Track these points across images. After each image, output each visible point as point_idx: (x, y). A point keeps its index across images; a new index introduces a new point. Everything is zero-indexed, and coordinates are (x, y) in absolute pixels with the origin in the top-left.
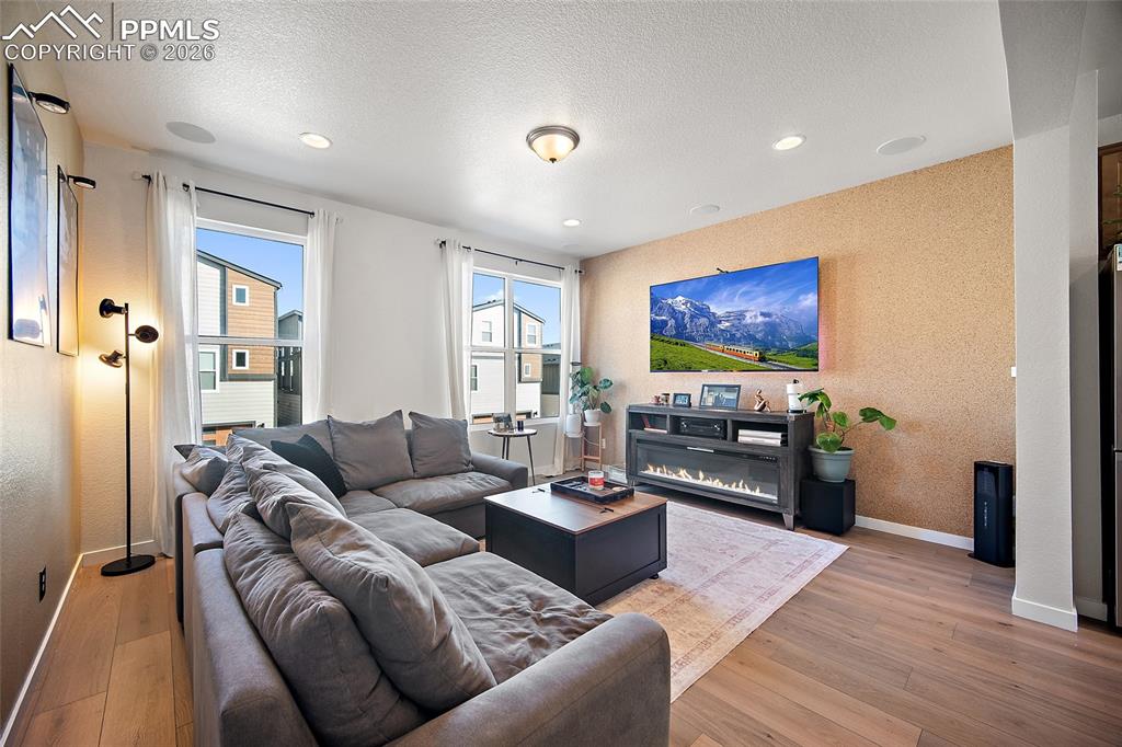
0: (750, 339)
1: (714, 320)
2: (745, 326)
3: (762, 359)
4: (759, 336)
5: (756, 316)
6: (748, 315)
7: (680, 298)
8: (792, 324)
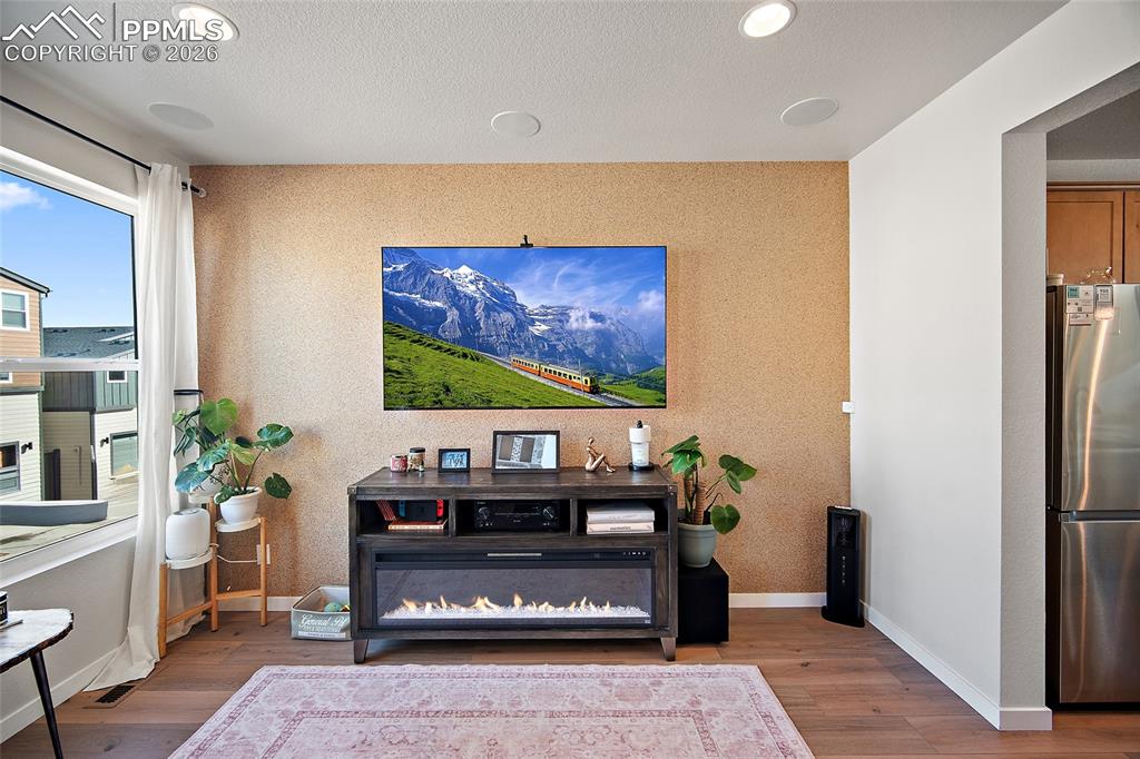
0: (577, 356)
1: (523, 320)
2: (570, 333)
3: (594, 390)
4: (589, 351)
5: (583, 317)
6: (573, 315)
7: (464, 270)
8: (630, 337)
